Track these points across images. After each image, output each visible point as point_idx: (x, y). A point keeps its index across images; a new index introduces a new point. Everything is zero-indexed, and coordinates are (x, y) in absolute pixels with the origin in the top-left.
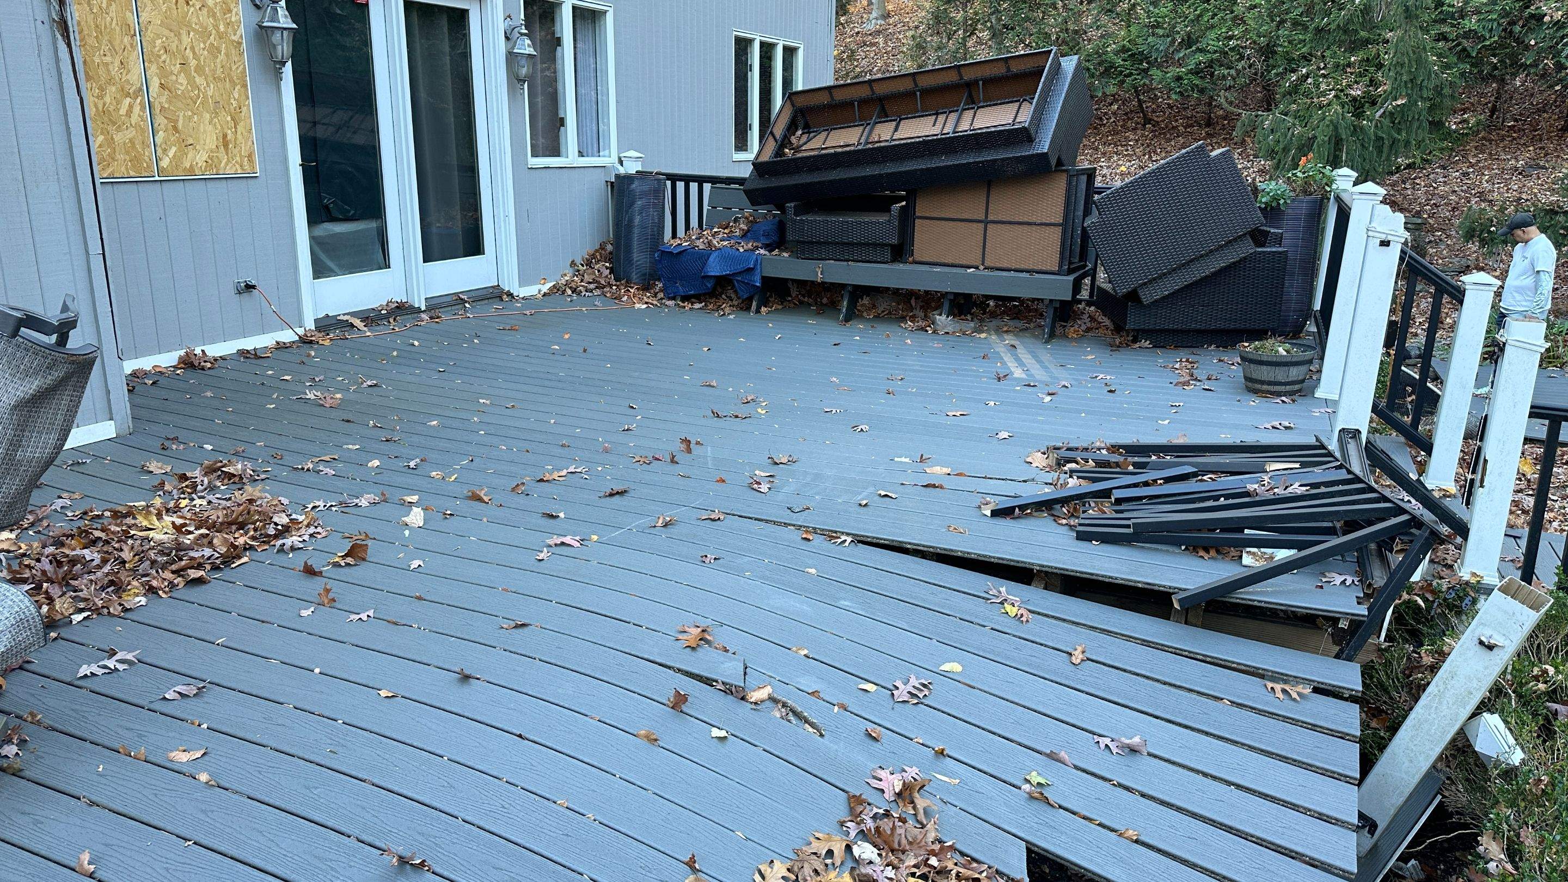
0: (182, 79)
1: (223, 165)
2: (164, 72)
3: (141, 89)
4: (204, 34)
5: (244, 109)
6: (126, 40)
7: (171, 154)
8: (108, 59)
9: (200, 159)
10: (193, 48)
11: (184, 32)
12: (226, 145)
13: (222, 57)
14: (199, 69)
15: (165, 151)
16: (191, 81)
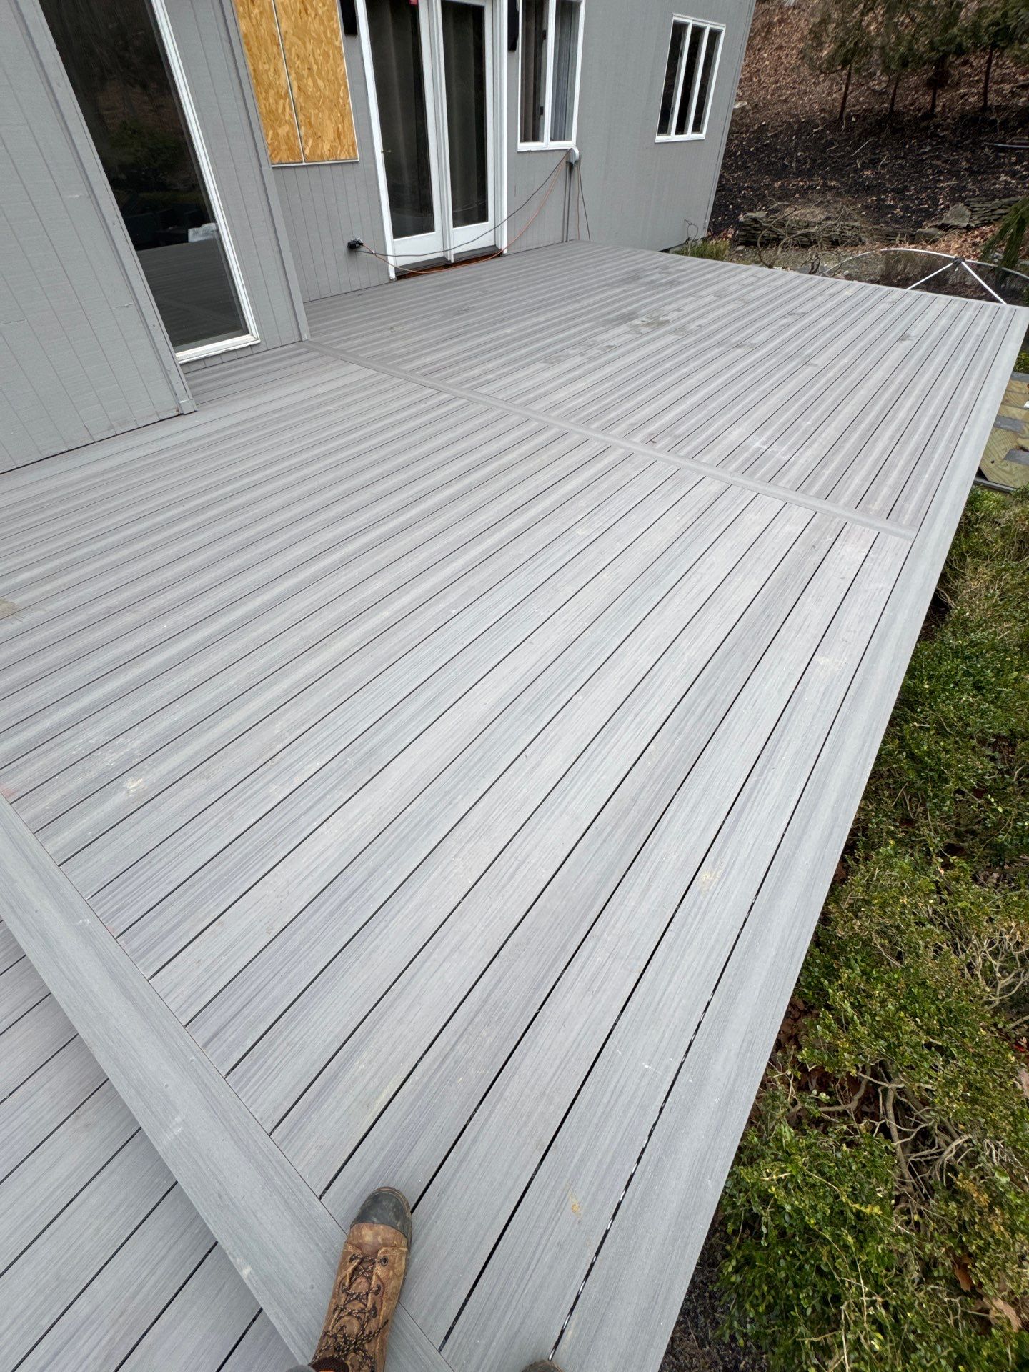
0: (310, 83)
1: (338, 153)
2: (299, 78)
3: (287, 92)
4: (319, 41)
5: (347, 106)
6: (275, 49)
7: (310, 144)
8: (266, 66)
9: (326, 147)
10: (314, 54)
11: (307, 40)
12: (339, 137)
13: (331, 61)
14: (319, 71)
15: (306, 142)
16: (315, 83)
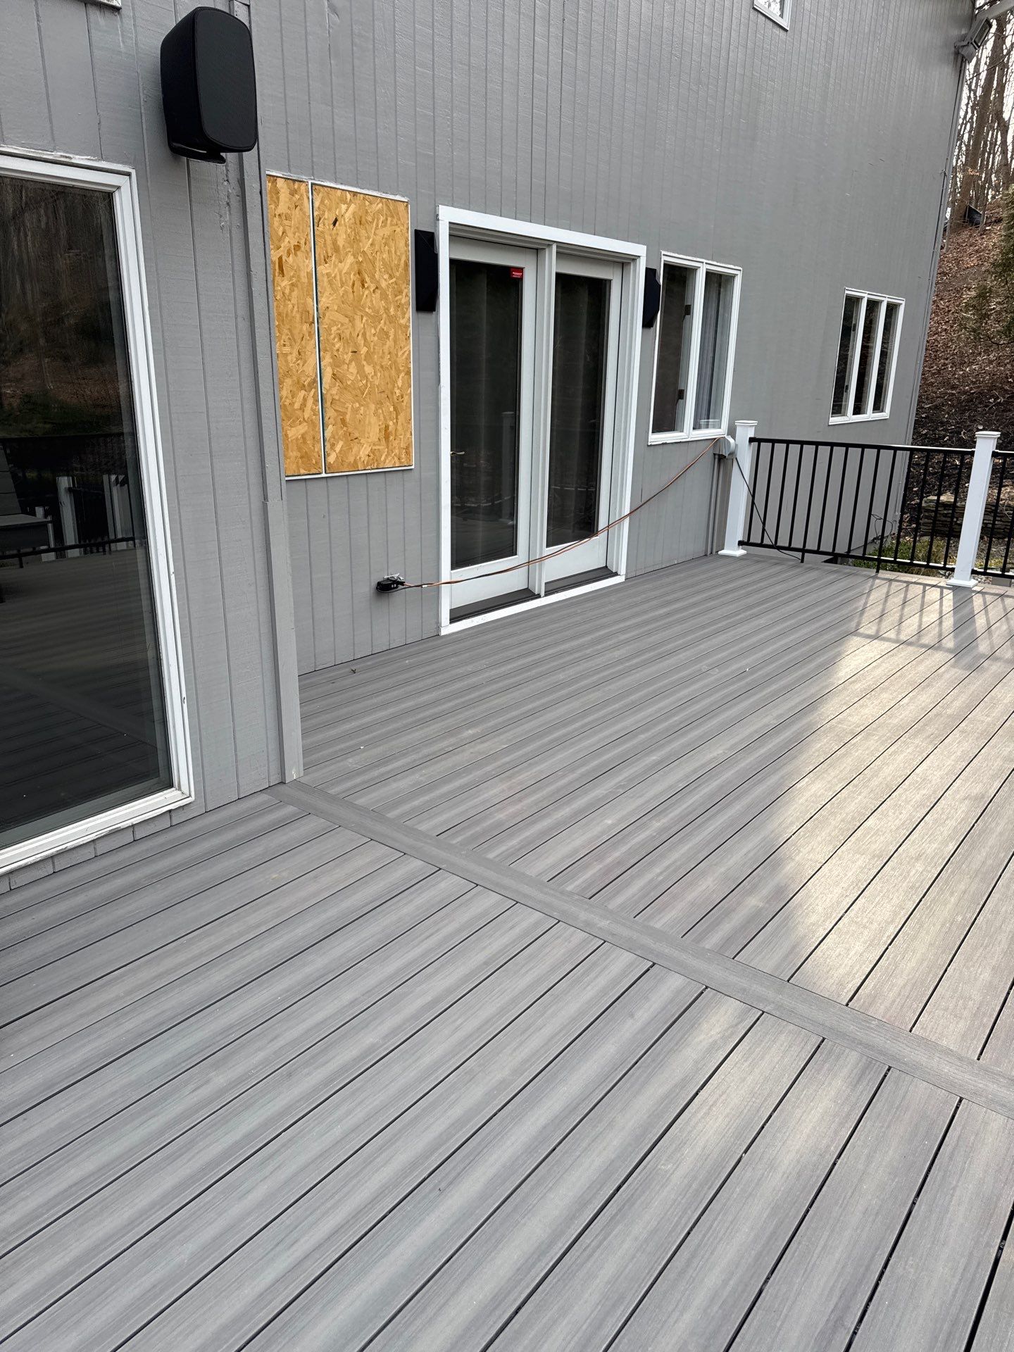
0: (353, 369)
1: (383, 459)
2: (337, 362)
3: (315, 381)
4: (376, 318)
5: (406, 398)
6: (305, 327)
7: (338, 448)
8: (286, 350)
9: (364, 452)
10: (364, 335)
11: (357, 318)
12: (387, 437)
13: (390, 343)
14: (369, 356)
15: (333, 445)
16: (360, 369)
